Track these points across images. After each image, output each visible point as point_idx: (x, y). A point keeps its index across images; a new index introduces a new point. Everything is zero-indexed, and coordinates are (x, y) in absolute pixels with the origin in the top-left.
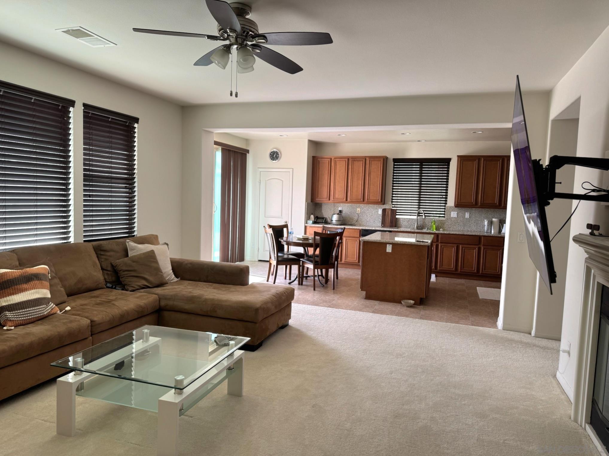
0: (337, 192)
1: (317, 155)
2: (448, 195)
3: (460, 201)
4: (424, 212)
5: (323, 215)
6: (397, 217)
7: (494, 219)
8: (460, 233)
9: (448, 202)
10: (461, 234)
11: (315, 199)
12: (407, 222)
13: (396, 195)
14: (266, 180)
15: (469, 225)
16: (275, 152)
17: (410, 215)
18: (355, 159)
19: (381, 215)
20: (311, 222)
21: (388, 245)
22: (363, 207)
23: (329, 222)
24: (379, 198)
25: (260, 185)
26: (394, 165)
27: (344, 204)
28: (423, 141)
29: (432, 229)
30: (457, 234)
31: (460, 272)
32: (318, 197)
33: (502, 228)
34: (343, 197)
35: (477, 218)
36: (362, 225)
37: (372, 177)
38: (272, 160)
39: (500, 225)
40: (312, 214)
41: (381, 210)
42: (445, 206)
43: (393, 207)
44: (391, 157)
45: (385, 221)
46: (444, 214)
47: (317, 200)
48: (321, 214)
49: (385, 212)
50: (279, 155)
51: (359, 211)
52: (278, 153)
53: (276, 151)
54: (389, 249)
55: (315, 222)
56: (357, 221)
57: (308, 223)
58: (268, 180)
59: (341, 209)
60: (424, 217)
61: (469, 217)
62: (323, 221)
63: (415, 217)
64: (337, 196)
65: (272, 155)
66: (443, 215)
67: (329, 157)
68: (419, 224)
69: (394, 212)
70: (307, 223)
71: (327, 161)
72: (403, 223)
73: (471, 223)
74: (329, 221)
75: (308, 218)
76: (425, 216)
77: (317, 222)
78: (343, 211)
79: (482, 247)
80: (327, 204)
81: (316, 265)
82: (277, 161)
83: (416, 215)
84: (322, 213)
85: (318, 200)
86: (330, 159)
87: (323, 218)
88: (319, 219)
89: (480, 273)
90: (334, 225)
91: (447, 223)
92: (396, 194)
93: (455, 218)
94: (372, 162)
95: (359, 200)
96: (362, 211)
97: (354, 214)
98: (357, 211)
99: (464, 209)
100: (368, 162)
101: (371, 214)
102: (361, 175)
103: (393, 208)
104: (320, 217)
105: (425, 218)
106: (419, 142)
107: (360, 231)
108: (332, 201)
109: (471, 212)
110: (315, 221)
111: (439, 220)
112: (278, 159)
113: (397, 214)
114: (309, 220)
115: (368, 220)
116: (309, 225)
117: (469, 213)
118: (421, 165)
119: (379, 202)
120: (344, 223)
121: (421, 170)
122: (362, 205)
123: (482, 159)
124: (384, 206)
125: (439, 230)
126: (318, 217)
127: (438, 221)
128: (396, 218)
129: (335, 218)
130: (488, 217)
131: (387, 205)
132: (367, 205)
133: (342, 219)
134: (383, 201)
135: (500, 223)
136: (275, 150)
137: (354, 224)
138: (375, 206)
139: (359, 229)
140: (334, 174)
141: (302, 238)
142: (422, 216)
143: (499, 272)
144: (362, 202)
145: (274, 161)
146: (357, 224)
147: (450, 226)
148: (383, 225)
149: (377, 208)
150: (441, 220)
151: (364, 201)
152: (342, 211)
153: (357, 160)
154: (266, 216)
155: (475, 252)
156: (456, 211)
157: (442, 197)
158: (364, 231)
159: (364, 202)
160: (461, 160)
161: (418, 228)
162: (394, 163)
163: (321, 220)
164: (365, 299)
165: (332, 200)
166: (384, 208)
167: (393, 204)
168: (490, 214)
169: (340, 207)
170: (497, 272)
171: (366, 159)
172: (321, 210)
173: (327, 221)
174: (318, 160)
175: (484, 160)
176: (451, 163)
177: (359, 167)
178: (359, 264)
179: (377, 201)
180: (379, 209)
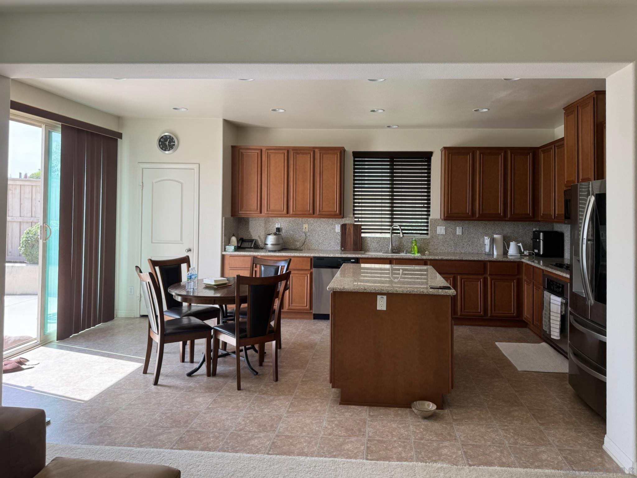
0: (272, 200)
1: (239, 144)
2: (431, 203)
3: (451, 211)
4: (402, 228)
5: (251, 235)
6: (363, 235)
7: (495, 236)
8: (457, 258)
9: (431, 213)
10: (459, 259)
11: (238, 212)
12: (378, 242)
13: (360, 205)
14: (153, 182)
15: (462, 244)
16: (168, 137)
17: (381, 233)
18: (298, 151)
19: (340, 234)
20: (233, 248)
21: (379, 297)
22: (312, 222)
23: (261, 246)
24: (337, 209)
25: (142, 190)
26: (355, 161)
27: (283, 218)
28: (395, 127)
29: (413, 252)
30: (453, 259)
31: (460, 315)
32: (243, 208)
33: (508, 248)
34: (283, 209)
35: (472, 235)
36: (312, 250)
37: (325, 177)
38: (162, 149)
39: (504, 243)
40: (234, 235)
41: (340, 225)
42: (427, 219)
43: (356, 221)
44: (350, 149)
45: (345, 242)
46: (427, 230)
47: (240, 213)
48: (248, 234)
49: (345, 229)
50: (174, 142)
51: (307, 228)
52: (173, 138)
53: (170, 136)
54: (382, 304)
55: (238, 248)
56: (304, 244)
57: (226, 249)
58: (156, 183)
59: (279, 226)
60: (401, 235)
61: (461, 234)
62: (251, 245)
63: (388, 236)
64: (272, 207)
65: (162, 142)
66: (425, 232)
67: (258, 148)
68: (394, 245)
69: (358, 229)
70: (225, 251)
71: (255, 154)
72: (372, 245)
73: (465, 242)
74: (261, 244)
75: (226, 242)
76: (403, 233)
77: (242, 246)
78: (283, 230)
79: (489, 278)
80: (257, 219)
81: (240, 338)
82: (171, 151)
83: (389, 233)
84: (250, 233)
85: (242, 213)
86: (260, 150)
87: (251, 241)
88: (245, 243)
89: (489, 316)
90: (270, 251)
91: (432, 243)
92: (359, 203)
93: (443, 235)
94: (324, 156)
95: (306, 213)
96: (312, 228)
97: (300, 233)
98: (303, 229)
99: (453, 222)
100: (317, 156)
101: (325, 233)
102: (309, 174)
103: (355, 223)
104: (245, 240)
105: (403, 236)
106: (389, 129)
107: (311, 259)
108: (266, 214)
109: (464, 226)
110: (239, 245)
111: (422, 239)
112: (172, 148)
113: (362, 231)
114: (228, 245)
115: (320, 242)
116: (229, 253)
117: (461, 228)
118: (392, 161)
119: (337, 215)
120: (285, 248)
121: (392, 168)
122: (311, 219)
123: (478, 151)
124: (343, 220)
125: (424, 255)
126: (243, 238)
127: (419, 240)
128: (362, 237)
129: (271, 240)
130: (486, 232)
131: (348, 219)
132: (319, 219)
133: (281, 242)
134: (341, 214)
135: (504, 241)
136: (166, 134)
137: (299, 249)
138: (331, 220)
139: (309, 257)
140: (266, 173)
141: (215, 285)
142: (399, 233)
143: (514, 313)
144: (312, 215)
145: (167, 152)
146: (304, 248)
147: (437, 247)
148: (343, 249)
149: (334, 223)
150: (424, 239)
151: (314, 213)
152: (281, 228)
153: (301, 153)
154: (153, 242)
155: (480, 285)
156: (444, 226)
157: (423, 205)
158: (317, 259)
159: (314, 216)
160: (449, 154)
161: (394, 251)
162: (354, 158)
163: (248, 243)
164: (340, 404)
165: (266, 212)
166: (344, 223)
167: (356, 218)
168: (489, 229)
169: (277, 222)
170: (512, 314)
171: (314, 151)
172: (248, 229)
173: (258, 246)
174: (242, 153)
175: (480, 154)
176: (432, 158)
177: (305, 161)
178: (312, 311)
179: (333, 213)
180: (336, 225)
